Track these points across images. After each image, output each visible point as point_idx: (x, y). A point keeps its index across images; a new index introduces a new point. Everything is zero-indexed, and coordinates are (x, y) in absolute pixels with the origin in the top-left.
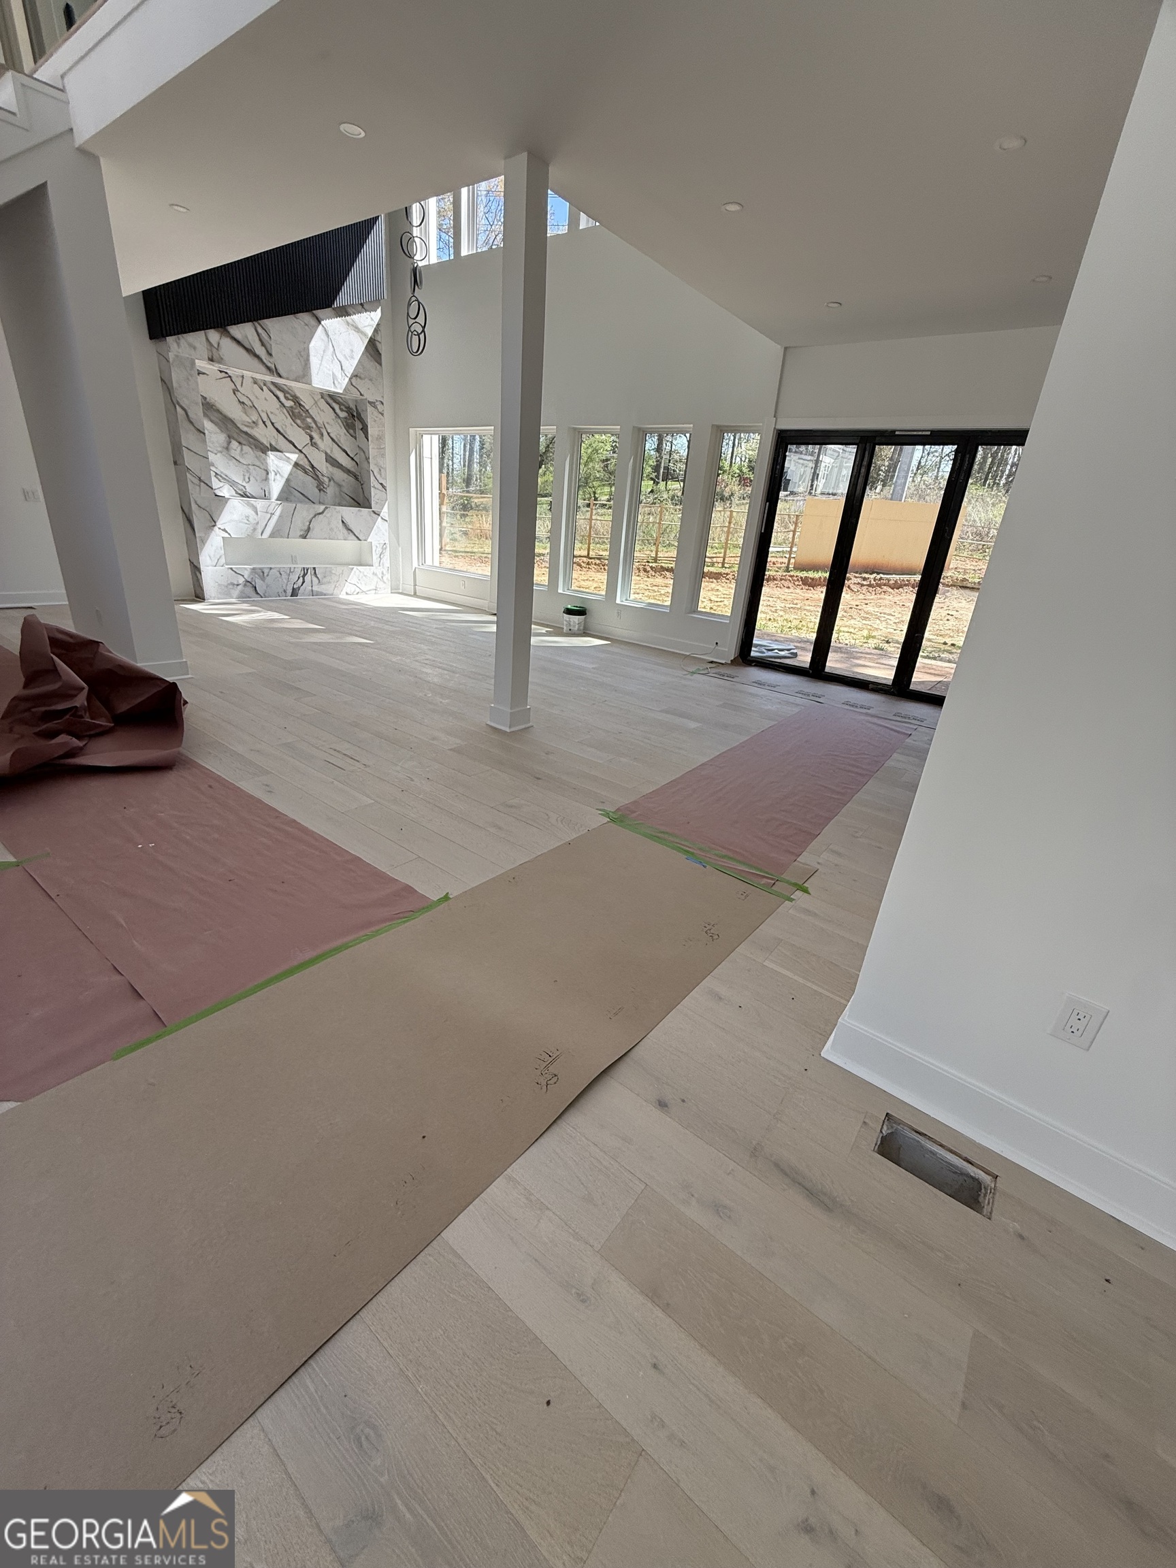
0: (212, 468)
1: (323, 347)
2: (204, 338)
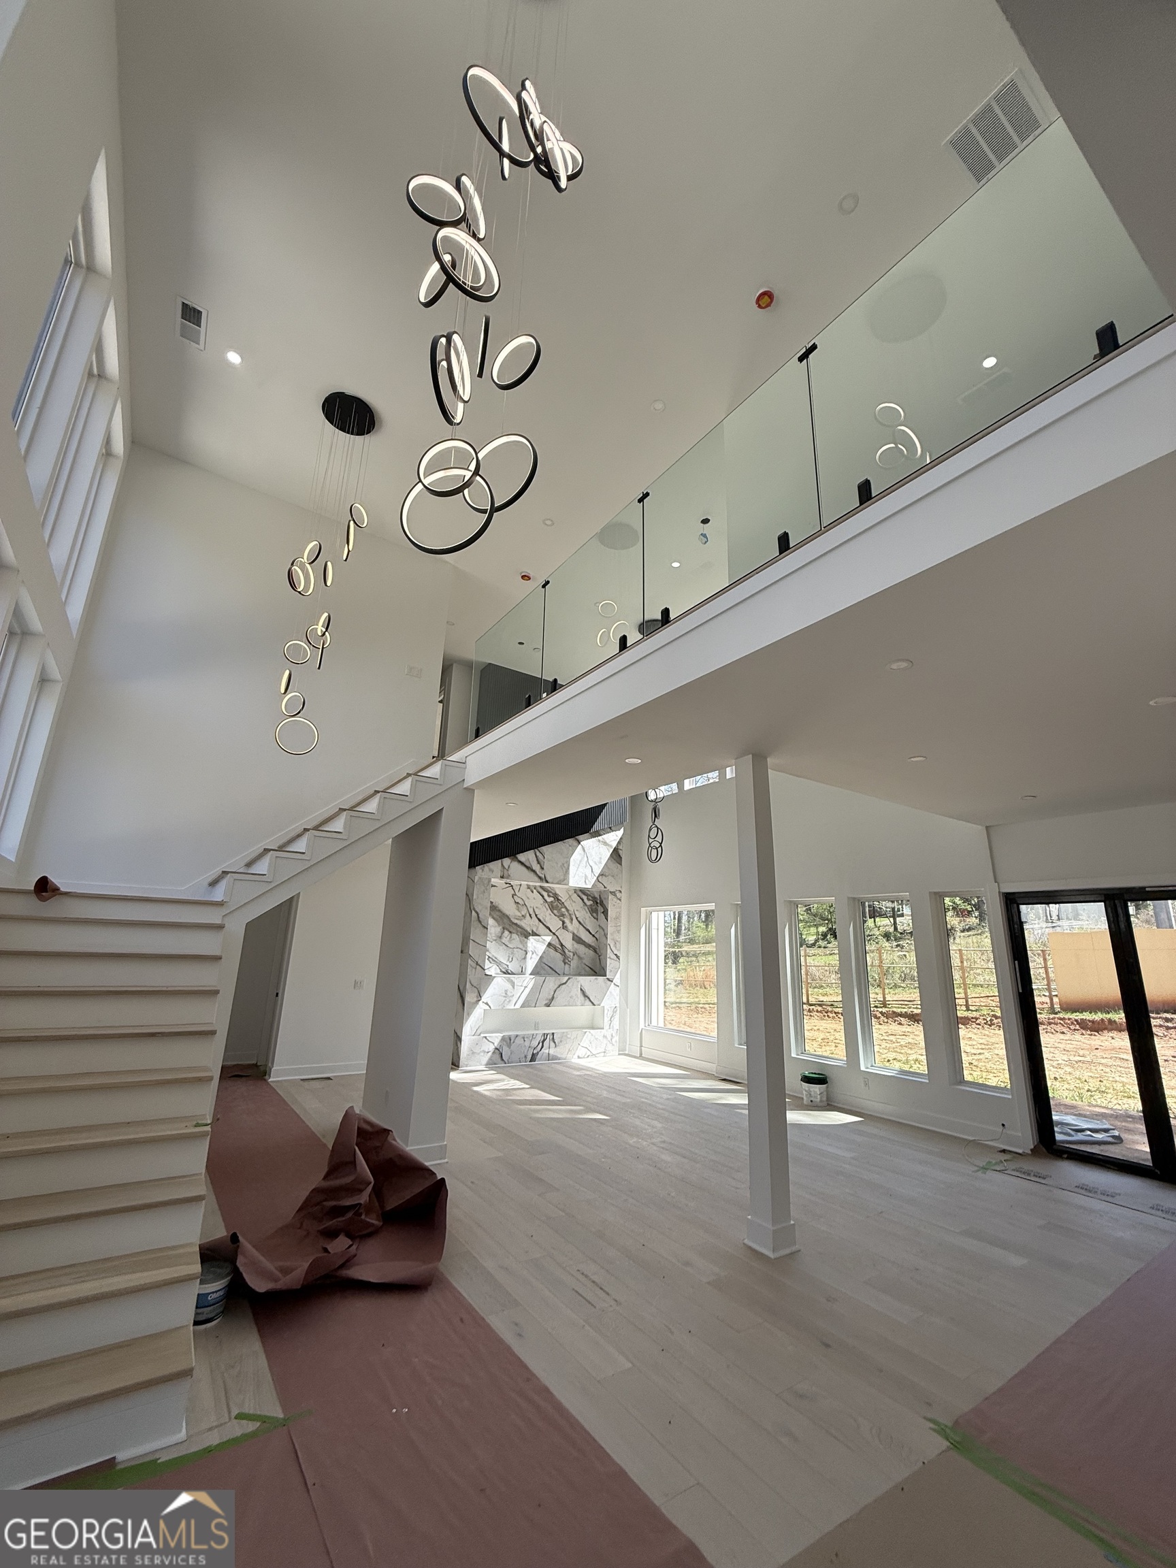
0: (487, 953)
1: (580, 859)
2: (500, 864)
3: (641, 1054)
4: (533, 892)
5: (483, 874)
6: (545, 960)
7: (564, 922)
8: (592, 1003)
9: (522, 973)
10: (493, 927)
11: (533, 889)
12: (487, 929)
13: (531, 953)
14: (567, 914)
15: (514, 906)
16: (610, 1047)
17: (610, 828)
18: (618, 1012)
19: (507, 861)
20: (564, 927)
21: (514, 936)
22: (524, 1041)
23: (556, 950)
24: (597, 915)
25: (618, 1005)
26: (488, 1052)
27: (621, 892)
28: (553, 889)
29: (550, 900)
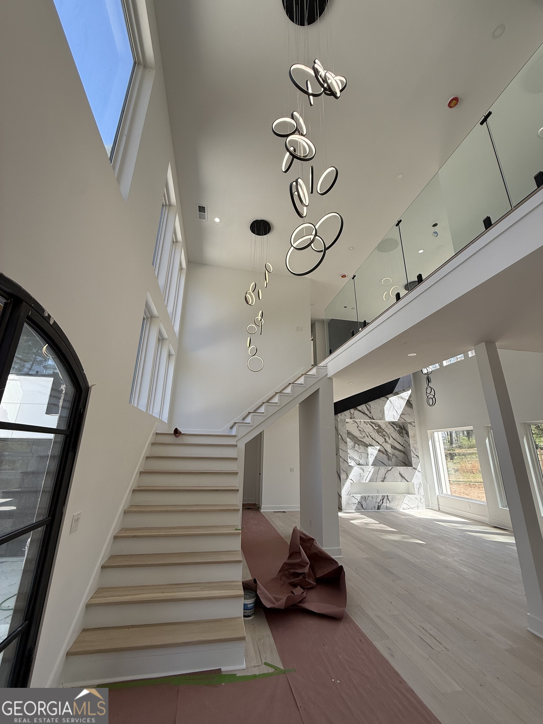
0: (349, 455)
1: (390, 407)
2: (349, 412)
3: (439, 509)
4: (367, 425)
5: (341, 417)
6: (378, 458)
7: (385, 439)
8: (407, 481)
9: (367, 465)
10: (350, 443)
11: (367, 423)
12: (347, 443)
13: (370, 455)
14: (386, 435)
15: (359, 432)
16: (420, 504)
17: (404, 390)
18: (422, 485)
19: (352, 411)
20: (386, 442)
21: (361, 446)
22: (373, 499)
23: (383, 453)
24: (403, 435)
25: (421, 482)
26: (355, 504)
27: (414, 422)
28: (377, 422)
29: (376, 428)
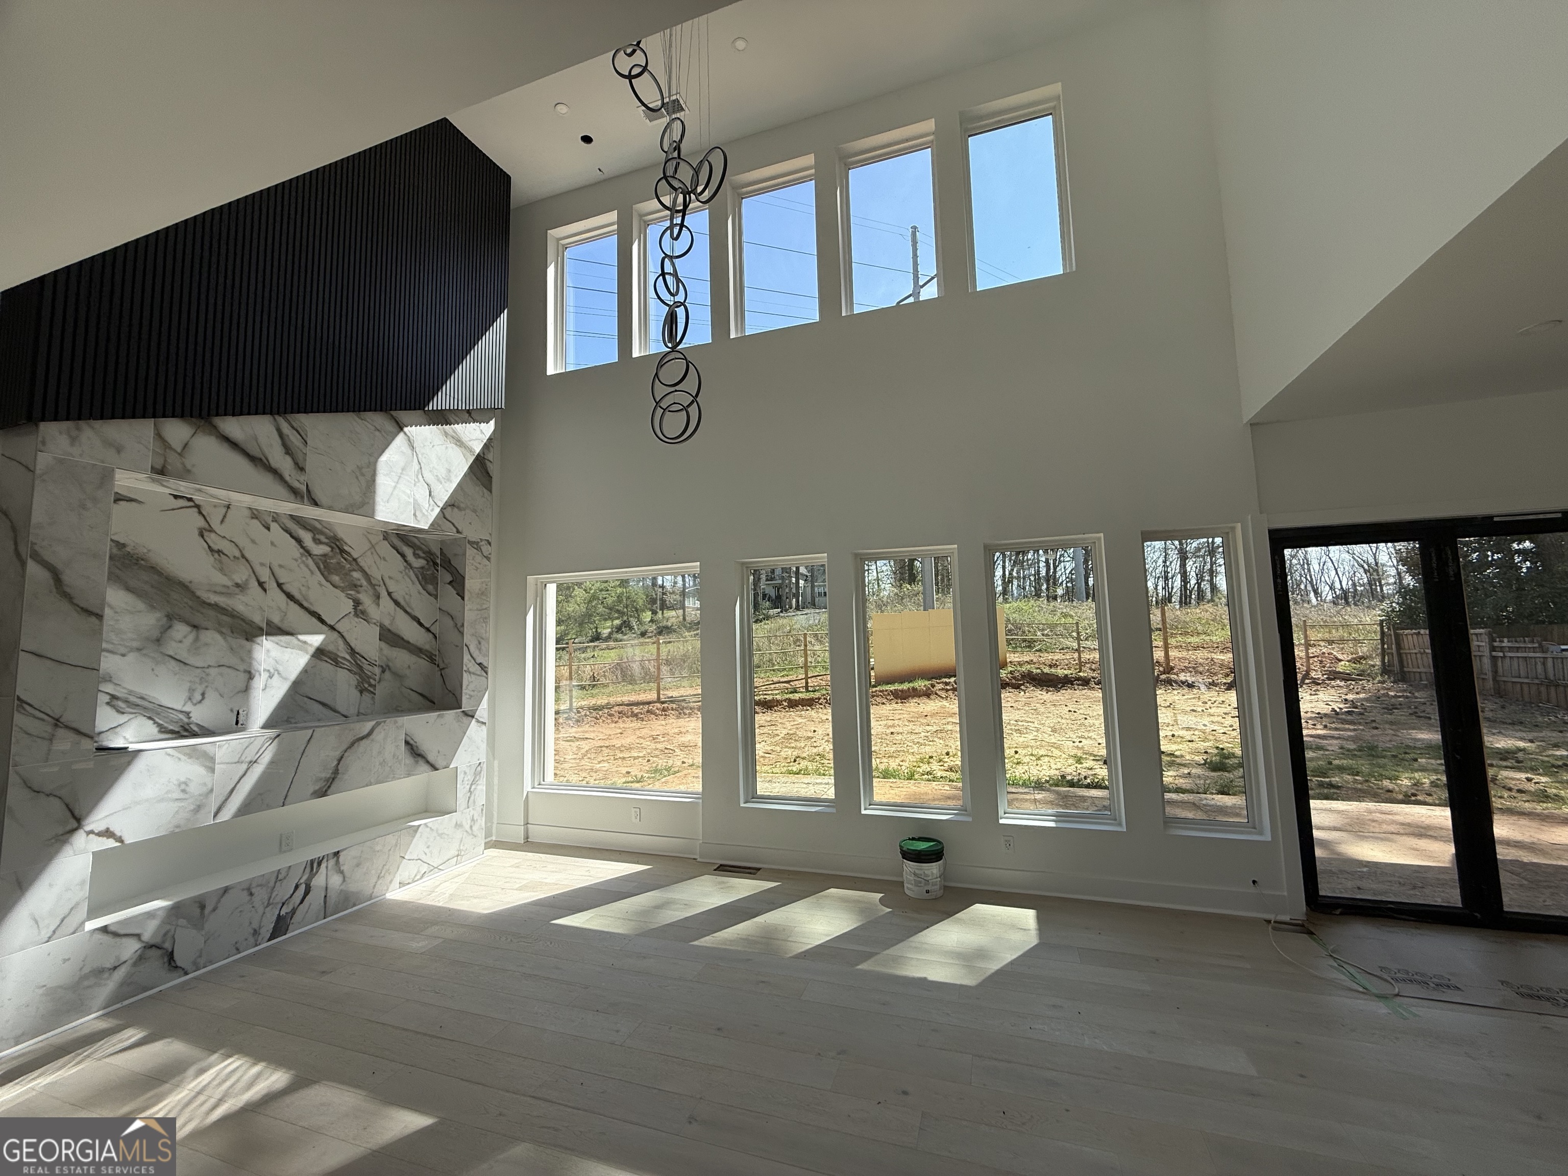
0: (104, 689)
2: (152, 433)
3: (527, 838)
5: (76, 451)
6: (306, 690)
7: (357, 603)
8: (432, 765)
9: (237, 727)
11: (268, 517)
12: (99, 617)
13: (264, 676)
14: (364, 583)
15: (207, 559)
16: (466, 842)
17: (465, 414)
18: (484, 773)
19: (176, 428)
20: (359, 611)
21: (210, 635)
22: (248, 895)
23: (337, 664)
24: (438, 588)
25: (483, 760)
27: (490, 544)
28: (328, 526)
29: (319, 550)
